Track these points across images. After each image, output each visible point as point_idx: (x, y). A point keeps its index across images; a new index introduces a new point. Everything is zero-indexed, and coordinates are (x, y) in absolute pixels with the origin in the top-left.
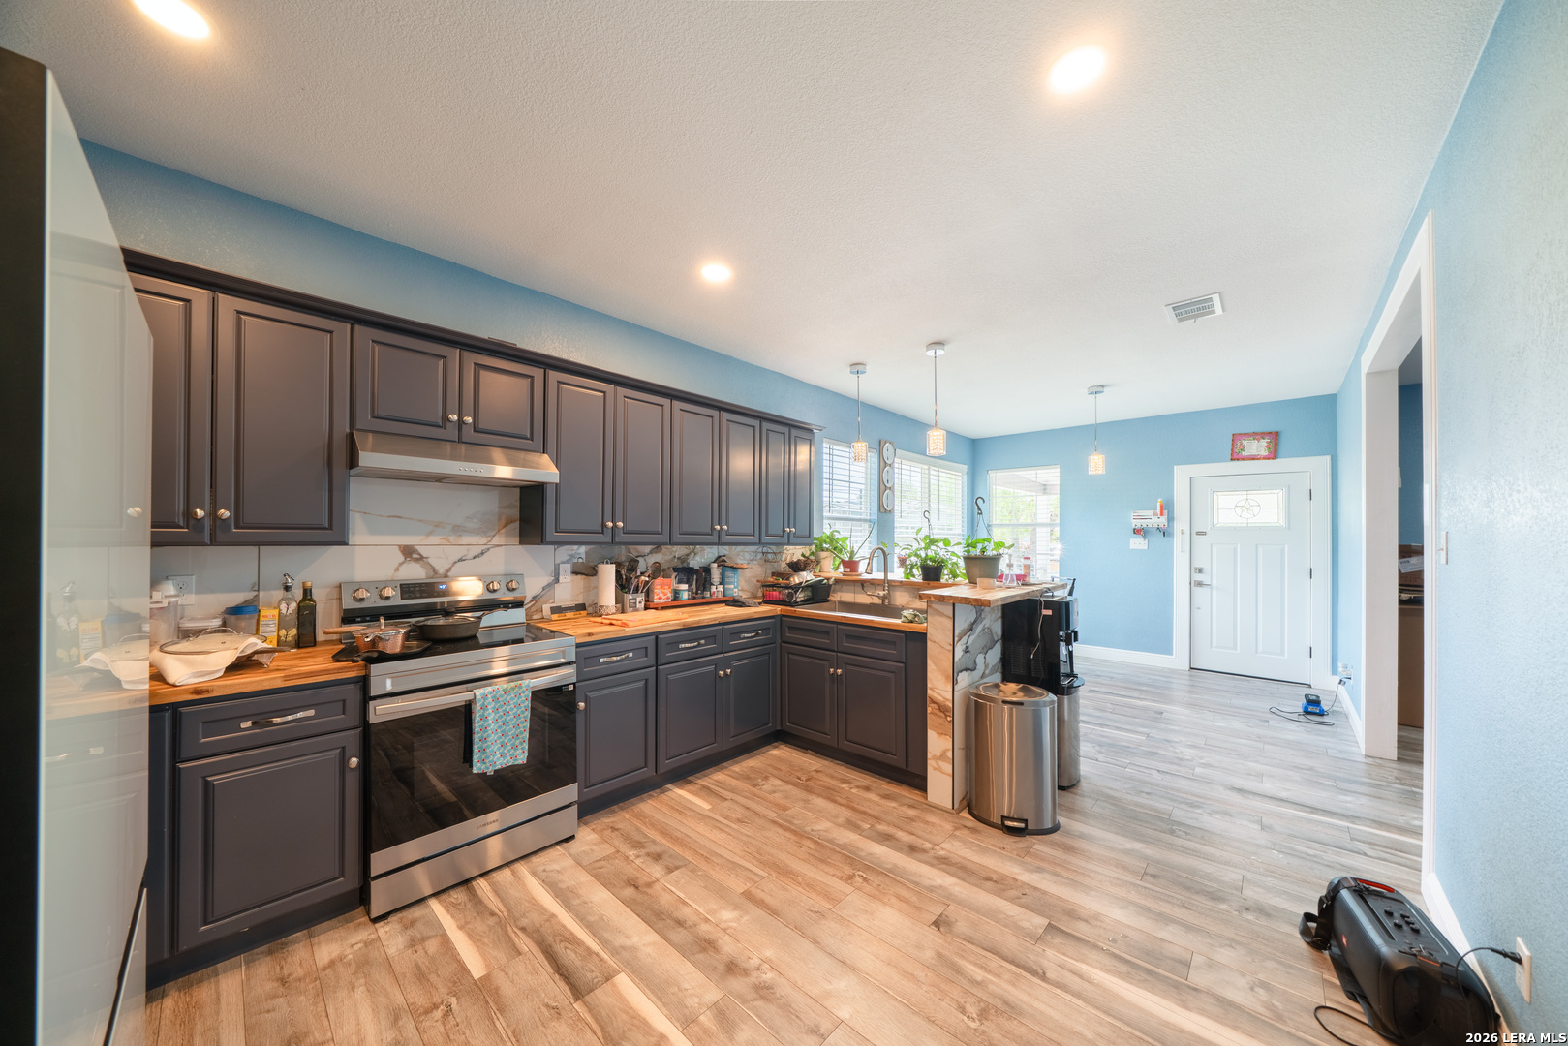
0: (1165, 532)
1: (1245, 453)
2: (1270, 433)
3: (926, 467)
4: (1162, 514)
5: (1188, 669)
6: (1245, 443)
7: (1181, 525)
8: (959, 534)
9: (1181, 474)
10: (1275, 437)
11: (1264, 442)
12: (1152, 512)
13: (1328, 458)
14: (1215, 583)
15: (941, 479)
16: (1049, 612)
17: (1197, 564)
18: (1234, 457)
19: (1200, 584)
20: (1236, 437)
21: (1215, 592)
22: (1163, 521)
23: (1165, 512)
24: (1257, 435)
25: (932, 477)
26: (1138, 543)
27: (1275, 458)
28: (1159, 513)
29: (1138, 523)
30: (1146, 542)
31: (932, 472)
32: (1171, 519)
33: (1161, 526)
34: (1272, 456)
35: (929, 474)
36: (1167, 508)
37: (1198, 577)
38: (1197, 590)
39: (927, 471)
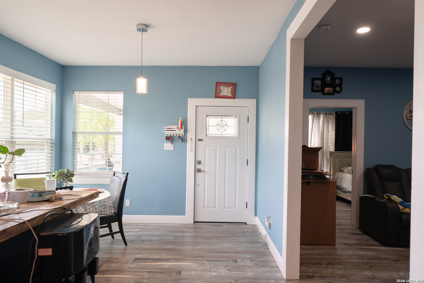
0: (183, 139)
1: (221, 94)
2: (233, 84)
3: (10, 78)
4: (181, 128)
5: (193, 222)
6: (222, 88)
7: (191, 135)
8: (48, 139)
9: (192, 103)
10: (234, 85)
11: (230, 89)
12: (176, 126)
13: (255, 100)
14: (206, 170)
15: (25, 90)
16: (48, 252)
17: (198, 159)
18: (217, 96)
19: (199, 171)
20: (218, 84)
21: (206, 175)
22: (182, 132)
23: (183, 127)
24: (227, 84)
25: (15, 88)
26: (168, 146)
27: (234, 98)
28: (180, 127)
29: (168, 133)
30: (173, 145)
31: (16, 83)
32: (186, 131)
33: (181, 135)
34: (233, 97)
35: (12, 85)
36: (184, 125)
37: (199, 167)
38: (198, 174)
39: (10, 82)
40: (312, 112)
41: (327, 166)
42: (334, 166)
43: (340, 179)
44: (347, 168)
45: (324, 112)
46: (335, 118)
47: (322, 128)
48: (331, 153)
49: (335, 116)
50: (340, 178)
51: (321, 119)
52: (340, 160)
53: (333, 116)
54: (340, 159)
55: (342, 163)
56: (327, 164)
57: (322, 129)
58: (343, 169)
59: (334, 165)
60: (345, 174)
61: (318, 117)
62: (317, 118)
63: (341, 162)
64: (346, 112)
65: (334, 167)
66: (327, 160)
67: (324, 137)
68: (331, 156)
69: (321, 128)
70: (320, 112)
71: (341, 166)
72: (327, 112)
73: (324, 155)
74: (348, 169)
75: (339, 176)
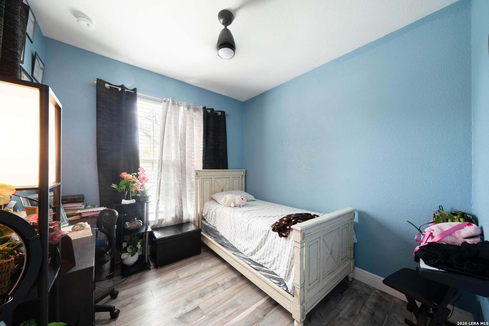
40: (164, 99)
41: (192, 194)
42: (202, 192)
43: (213, 216)
44: (223, 198)
45: (185, 103)
46: (202, 117)
47: (183, 130)
48: (197, 173)
49: (202, 113)
50: (212, 214)
51: (181, 114)
52: (211, 183)
53: (199, 113)
54: (211, 181)
55: (213, 187)
56: (191, 191)
57: (183, 132)
58: (215, 196)
59: (202, 190)
60: (220, 206)
61: (175, 110)
62: (173, 111)
63: (212, 185)
64: (218, 111)
65: (203, 194)
66: (191, 184)
67: (185, 145)
68: (197, 178)
69: (180, 129)
70: (179, 102)
71: (212, 192)
72: (191, 105)
73: (187, 176)
74: (226, 198)
75: (211, 209)
